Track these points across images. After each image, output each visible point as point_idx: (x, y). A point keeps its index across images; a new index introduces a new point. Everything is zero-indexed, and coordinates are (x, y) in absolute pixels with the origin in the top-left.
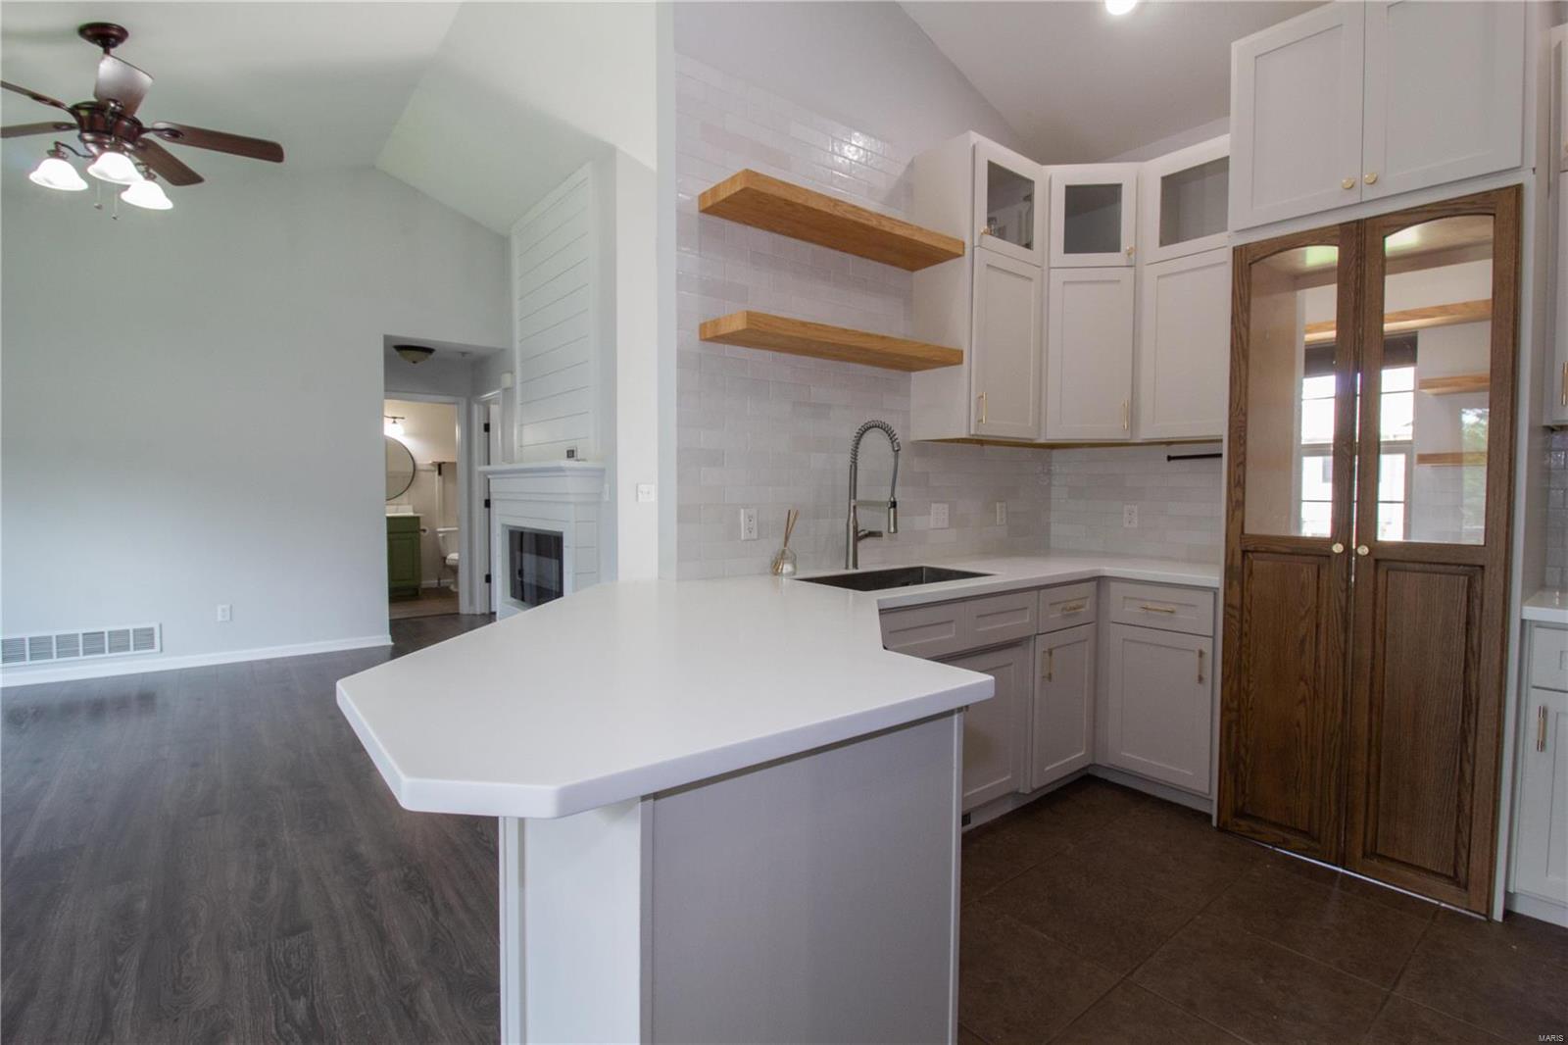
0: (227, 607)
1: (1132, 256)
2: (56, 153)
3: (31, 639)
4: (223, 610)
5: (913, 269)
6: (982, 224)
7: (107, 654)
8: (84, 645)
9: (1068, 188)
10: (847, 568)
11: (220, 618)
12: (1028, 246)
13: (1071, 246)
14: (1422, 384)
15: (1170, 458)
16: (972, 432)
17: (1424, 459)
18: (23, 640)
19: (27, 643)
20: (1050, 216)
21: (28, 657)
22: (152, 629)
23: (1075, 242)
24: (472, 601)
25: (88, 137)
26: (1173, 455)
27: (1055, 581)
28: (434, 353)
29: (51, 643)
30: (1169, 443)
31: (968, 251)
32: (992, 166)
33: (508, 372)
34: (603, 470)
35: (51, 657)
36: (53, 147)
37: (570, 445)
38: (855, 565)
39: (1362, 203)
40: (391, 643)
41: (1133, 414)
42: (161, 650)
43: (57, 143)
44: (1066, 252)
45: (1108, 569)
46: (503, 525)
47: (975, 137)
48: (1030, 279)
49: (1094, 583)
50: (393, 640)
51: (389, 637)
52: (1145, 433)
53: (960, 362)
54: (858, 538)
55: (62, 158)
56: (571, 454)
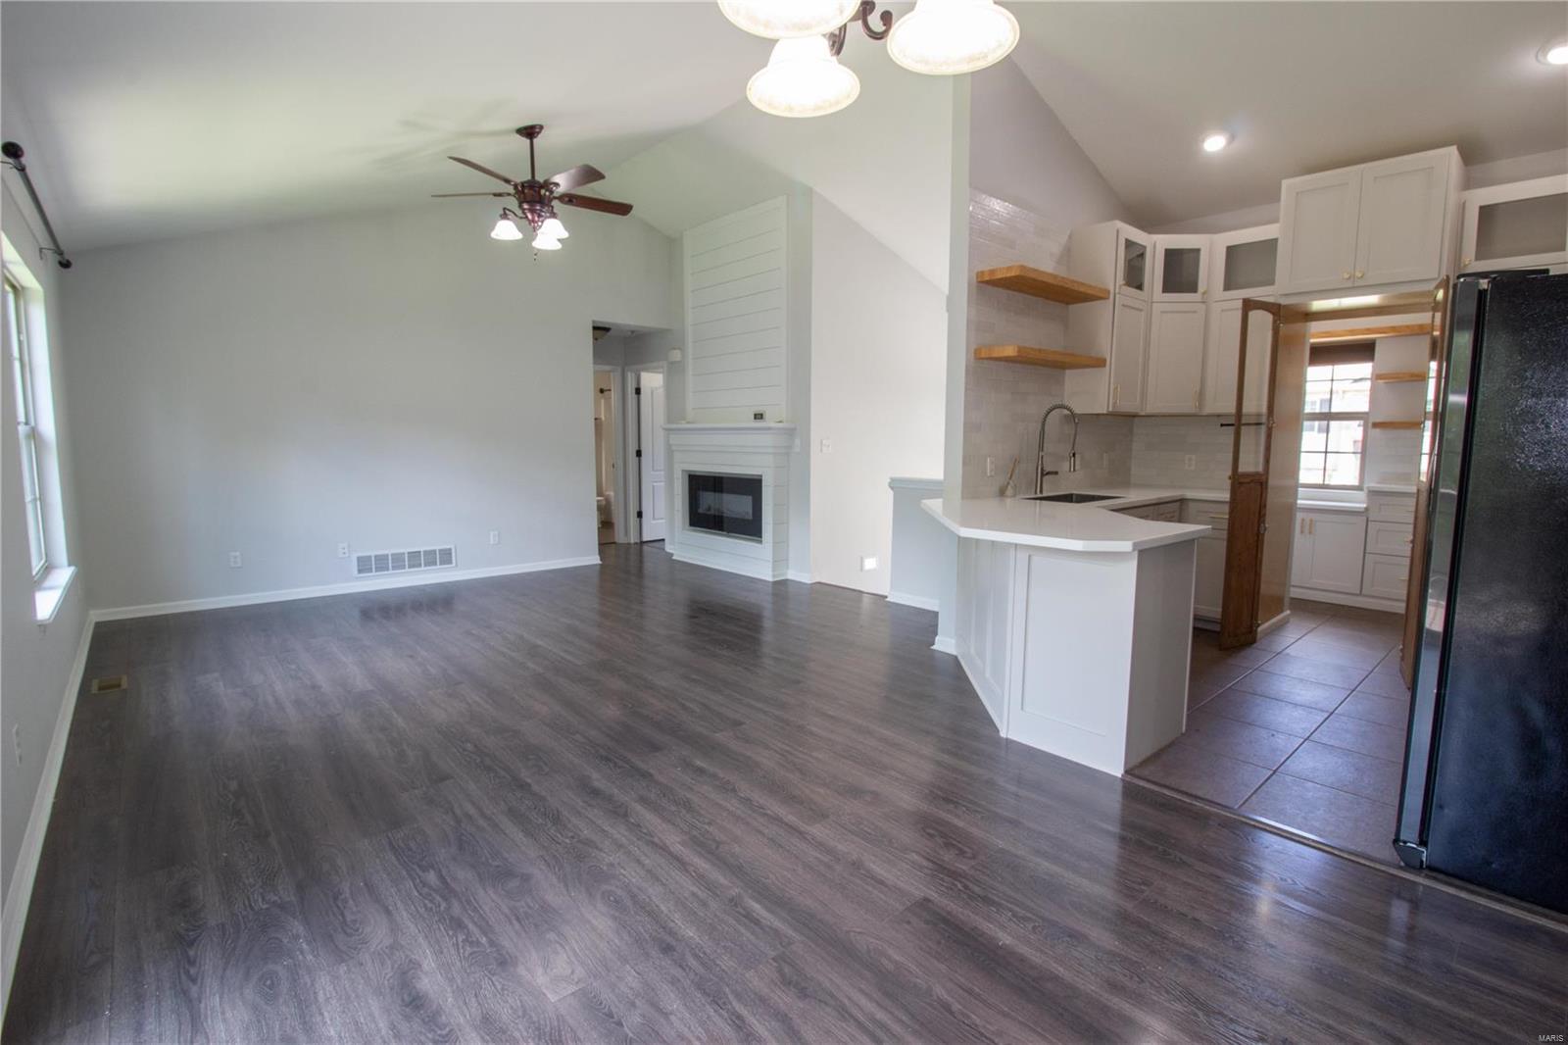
0: (496, 533)
1: (1205, 296)
2: (504, 216)
3: (376, 556)
4: (494, 536)
5: (1068, 303)
6: (1120, 280)
7: (407, 570)
8: (409, 561)
9: (1166, 250)
10: (1036, 493)
11: (492, 542)
12: (1140, 287)
13: (1167, 288)
14: (1377, 377)
15: (1222, 425)
16: (1111, 409)
17: (1375, 425)
18: (370, 557)
19: (373, 559)
20: (1154, 270)
21: (374, 570)
22: (450, 549)
23: (1170, 286)
24: (627, 533)
25: (526, 206)
26: (1224, 423)
27: (1144, 503)
28: (611, 332)
29: (388, 559)
30: (1219, 416)
31: (1112, 296)
32: (1127, 241)
33: (679, 349)
34: (794, 429)
35: (388, 570)
36: (502, 212)
37: (759, 410)
38: (1041, 492)
39: (1354, 287)
40: (600, 562)
41: (1201, 396)
42: (457, 565)
43: (504, 209)
44: (1164, 292)
45: (1189, 494)
46: (683, 471)
47: (1119, 224)
48: (1141, 310)
49: (1178, 504)
50: (601, 560)
51: (598, 557)
52: (1208, 410)
53: (1105, 366)
54: (1042, 475)
55: (508, 219)
56: (759, 416)
